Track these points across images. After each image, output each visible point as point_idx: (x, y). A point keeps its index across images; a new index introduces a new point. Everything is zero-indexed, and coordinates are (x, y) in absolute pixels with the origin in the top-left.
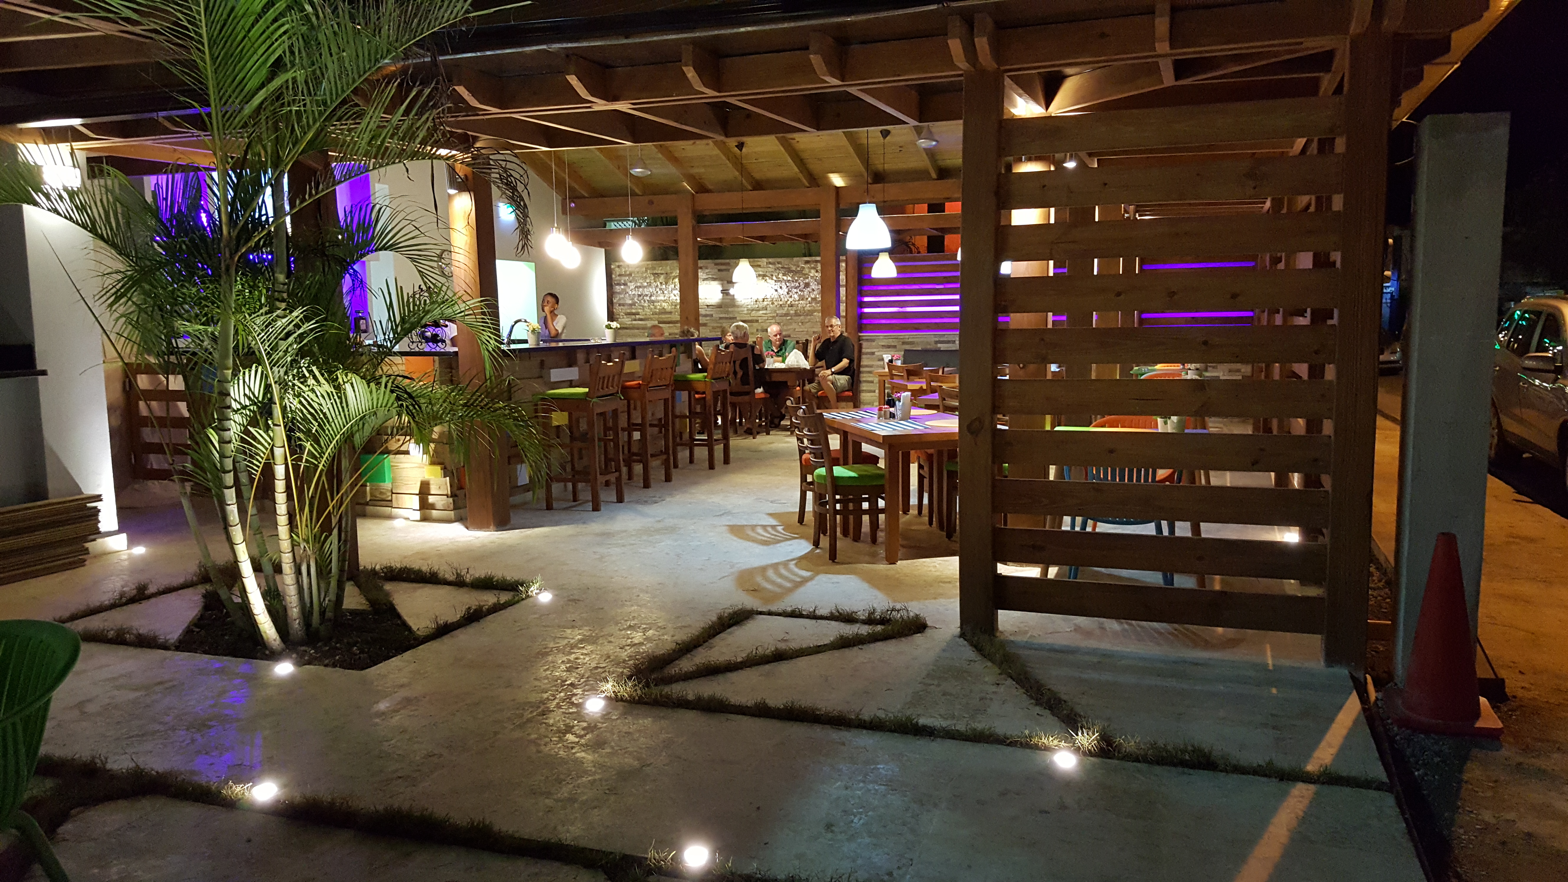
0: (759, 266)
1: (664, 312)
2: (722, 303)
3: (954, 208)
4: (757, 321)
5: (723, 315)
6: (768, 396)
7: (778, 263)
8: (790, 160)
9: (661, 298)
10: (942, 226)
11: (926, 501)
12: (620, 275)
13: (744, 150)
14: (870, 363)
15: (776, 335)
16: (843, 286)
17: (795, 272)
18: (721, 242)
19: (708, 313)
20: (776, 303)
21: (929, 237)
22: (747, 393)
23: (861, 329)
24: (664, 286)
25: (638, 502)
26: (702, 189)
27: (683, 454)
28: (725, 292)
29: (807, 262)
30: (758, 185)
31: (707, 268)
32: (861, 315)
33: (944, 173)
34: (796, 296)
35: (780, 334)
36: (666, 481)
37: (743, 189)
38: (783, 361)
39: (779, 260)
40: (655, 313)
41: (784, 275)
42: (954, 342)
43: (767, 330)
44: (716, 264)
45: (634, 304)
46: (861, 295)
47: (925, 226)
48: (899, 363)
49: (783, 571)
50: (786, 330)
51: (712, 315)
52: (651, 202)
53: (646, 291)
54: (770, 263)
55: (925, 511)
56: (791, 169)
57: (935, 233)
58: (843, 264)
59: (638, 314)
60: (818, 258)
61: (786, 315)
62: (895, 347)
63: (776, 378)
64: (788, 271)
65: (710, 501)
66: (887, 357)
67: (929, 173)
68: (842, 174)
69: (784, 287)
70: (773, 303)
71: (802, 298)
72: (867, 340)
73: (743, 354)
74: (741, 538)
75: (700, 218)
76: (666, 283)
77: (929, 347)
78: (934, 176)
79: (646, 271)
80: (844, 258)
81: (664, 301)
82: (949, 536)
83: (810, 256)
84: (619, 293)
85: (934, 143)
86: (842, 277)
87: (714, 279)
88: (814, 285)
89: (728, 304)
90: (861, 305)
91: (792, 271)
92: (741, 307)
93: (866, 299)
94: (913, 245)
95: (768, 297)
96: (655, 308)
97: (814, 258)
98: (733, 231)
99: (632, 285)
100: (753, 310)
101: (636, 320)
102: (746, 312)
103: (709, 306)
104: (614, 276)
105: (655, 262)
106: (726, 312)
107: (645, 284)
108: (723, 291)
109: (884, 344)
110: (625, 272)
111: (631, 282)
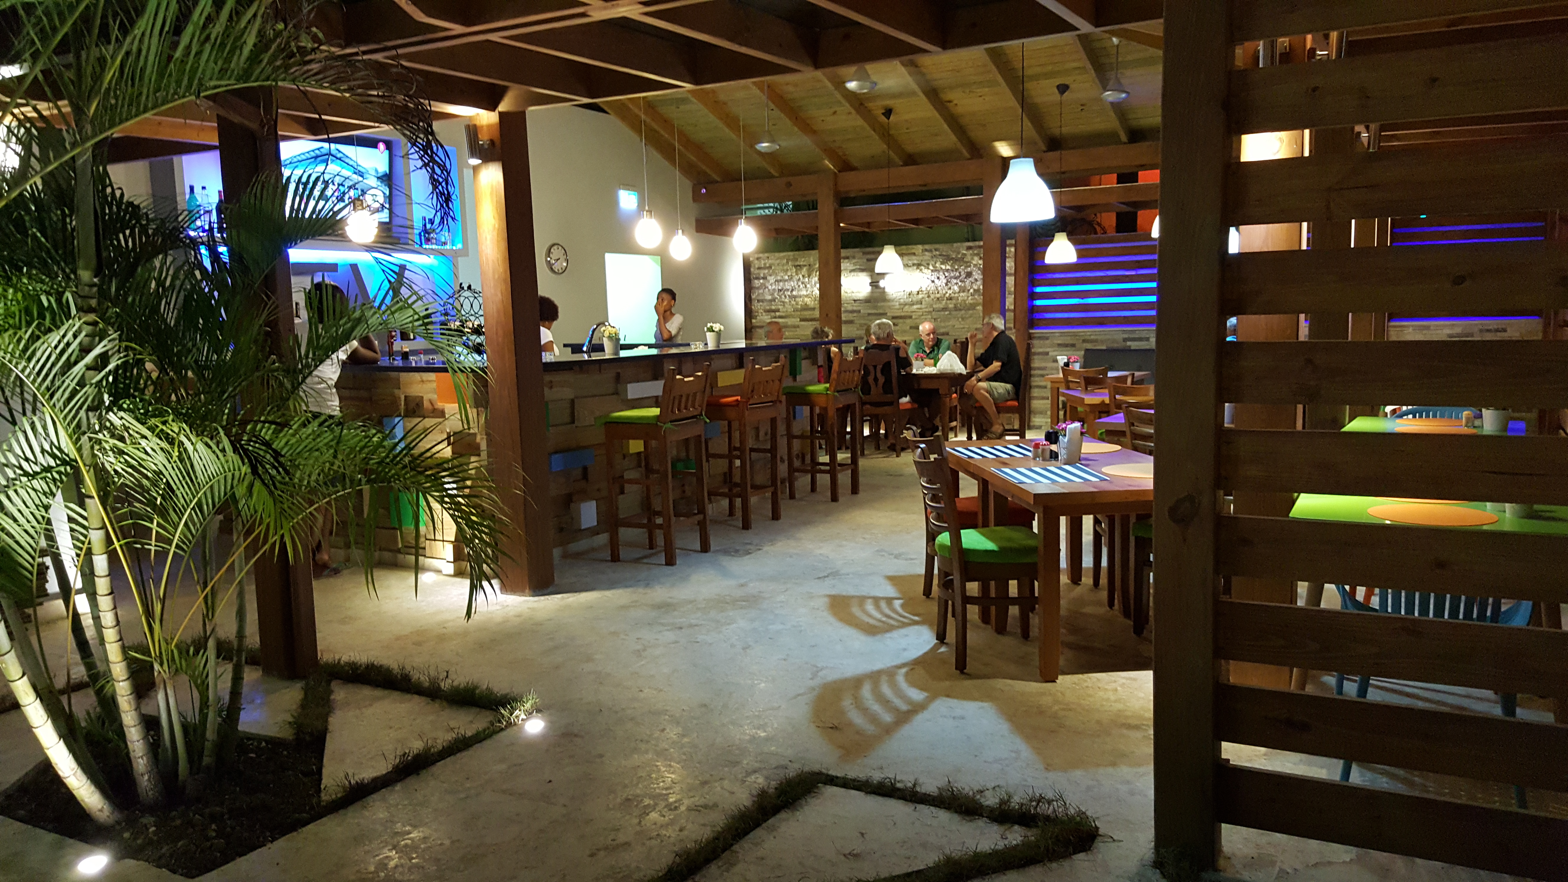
0: (914, 254)
1: (806, 308)
2: (871, 297)
3: (1150, 178)
4: (911, 317)
5: (871, 311)
6: (916, 406)
7: (936, 250)
8: (946, 126)
9: (804, 292)
10: (1134, 199)
11: (1104, 562)
12: (759, 268)
13: (892, 118)
14: (1043, 365)
15: (928, 335)
16: (1010, 275)
17: (955, 260)
18: (869, 227)
19: (855, 308)
20: (932, 296)
21: (1119, 215)
22: (890, 404)
23: (1032, 324)
24: (807, 280)
25: (726, 552)
26: (846, 166)
27: (803, 481)
28: (874, 284)
29: (969, 248)
30: (911, 160)
31: (854, 257)
32: (1032, 309)
33: (1136, 135)
34: (956, 288)
35: (933, 333)
36: (773, 519)
37: (890, 164)
38: (935, 365)
39: (937, 246)
40: (796, 310)
41: (942, 263)
42: (1147, 339)
43: (918, 328)
44: (864, 253)
45: (774, 300)
46: (1032, 284)
47: (1113, 199)
48: (1077, 367)
49: (886, 690)
50: (944, 327)
51: (859, 311)
52: (789, 184)
53: (788, 286)
54: (926, 250)
55: (1104, 580)
56: (948, 139)
57: (1125, 208)
58: (1011, 249)
59: (778, 311)
60: (982, 243)
61: (945, 309)
62: (1073, 345)
63: (925, 385)
64: (946, 259)
65: (818, 552)
66: (1062, 359)
67: (1118, 136)
68: (1012, 142)
69: (942, 277)
70: (929, 297)
71: (962, 290)
72: (1040, 338)
73: (885, 357)
74: (841, 620)
75: (844, 201)
76: (809, 276)
77: (1115, 345)
78: (1124, 138)
79: (787, 262)
80: (1013, 242)
81: (807, 296)
82: (1139, 627)
83: (974, 240)
84: (759, 288)
85: (1124, 95)
86: (1010, 264)
87: (862, 270)
88: (977, 275)
89: (877, 297)
90: (1033, 296)
91: (952, 259)
92: (893, 301)
93: (1039, 290)
94: (1099, 224)
95: (924, 289)
96: (797, 304)
97: (977, 243)
98: (879, 213)
99: (772, 279)
100: (906, 305)
101: (775, 317)
102: (898, 307)
103: (855, 301)
104: (752, 270)
105: (797, 253)
106: (875, 307)
107: (786, 277)
108: (872, 284)
109: (1059, 342)
110: (765, 264)
111: (771, 275)
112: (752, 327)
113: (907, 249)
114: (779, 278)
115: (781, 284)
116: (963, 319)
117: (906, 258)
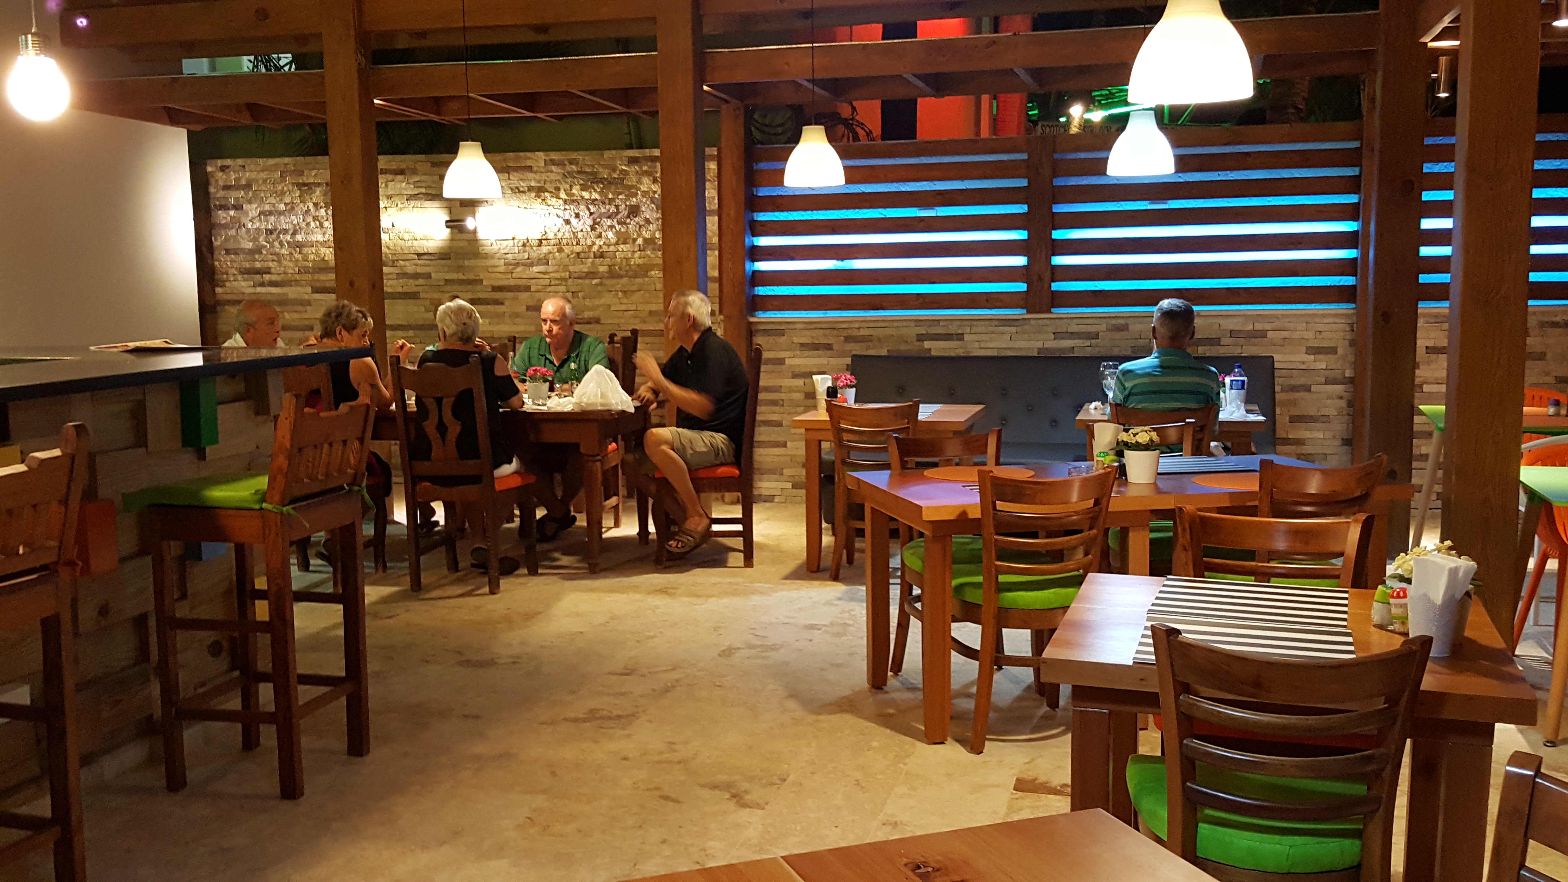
0: (530, 169)
1: (315, 267)
2: (450, 248)
4: (527, 289)
5: (454, 276)
6: (532, 479)
7: (571, 162)
12: (227, 188)
15: (559, 324)
16: (712, 213)
17: (608, 183)
19: (419, 270)
20: (567, 250)
22: (473, 481)
23: (751, 306)
28: (455, 224)
29: (633, 161)
31: (414, 172)
32: (750, 277)
34: (610, 235)
35: (569, 320)
38: (570, 394)
39: (574, 155)
41: (584, 188)
45: (258, 250)
46: (750, 231)
48: (851, 399)
51: (428, 276)
53: (284, 223)
54: (553, 162)
58: (712, 166)
59: (268, 271)
60: (657, 152)
61: (591, 275)
62: (828, 347)
63: (553, 435)
64: (591, 180)
69: (584, 213)
70: (560, 250)
71: (623, 238)
72: (770, 330)
73: (462, 377)
75: (374, 52)
77: (903, 347)
79: (283, 178)
80: (714, 151)
81: (313, 245)
83: (641, 147)
84: (226, 227)
86: (711, 193)
87: (431, 197)
88: (649, 212)
89: (463, 249)
90: (753, 253)
91: (601, 180)
92: (492, 256)
93: (762, 241)
95: (550, 236)
96: (304, 259)
97: (647, 152)
99: (252, 210)
100: (517, 265)
101: (262, 285)
102: (502, 269)
103: (419, 255)
104: (212, 190)
105: (301, 159)
106: (460, 269)
107: (282, 207)
108: (449, 224)
109: (802, 340)
110: (237, 179)
111: (250, 202)
112: (218, 303)
113: (517, 159)
114: (267, 208)
115: (272, 219)
116: (625, 292)
117: (514, 176)
